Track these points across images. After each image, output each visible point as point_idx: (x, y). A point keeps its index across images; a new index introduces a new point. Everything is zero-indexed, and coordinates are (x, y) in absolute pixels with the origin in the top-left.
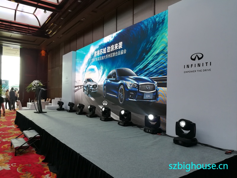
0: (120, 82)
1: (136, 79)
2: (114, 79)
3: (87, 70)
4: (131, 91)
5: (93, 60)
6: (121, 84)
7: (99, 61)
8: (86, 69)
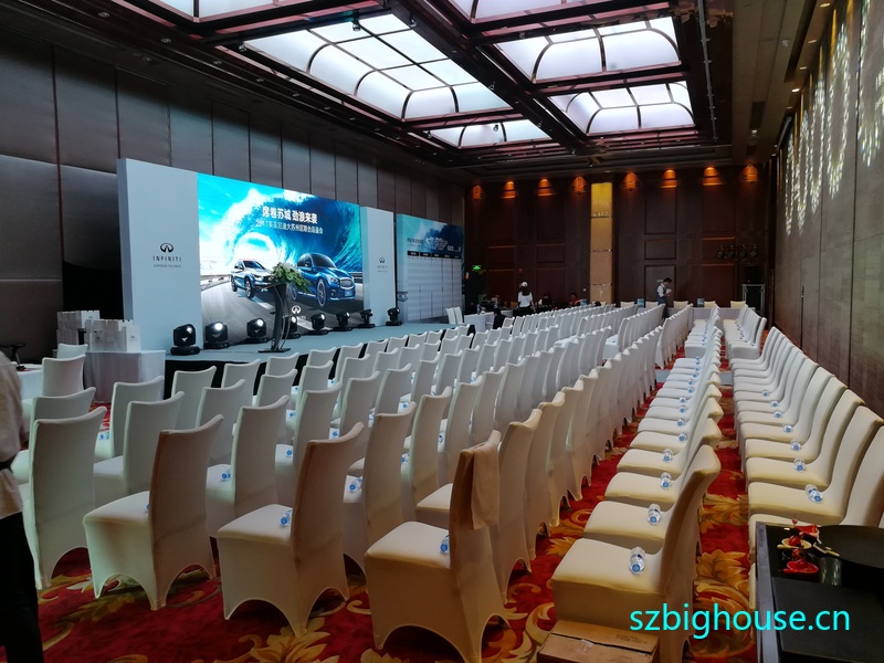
0: (318, 275)
1: (337, 273)
2: (310, 269)
3: (240, 240)
4: (332, 287)
5: (261, 222)
6: (320, 278)
7: (276, 230)
8: (239, 236)
